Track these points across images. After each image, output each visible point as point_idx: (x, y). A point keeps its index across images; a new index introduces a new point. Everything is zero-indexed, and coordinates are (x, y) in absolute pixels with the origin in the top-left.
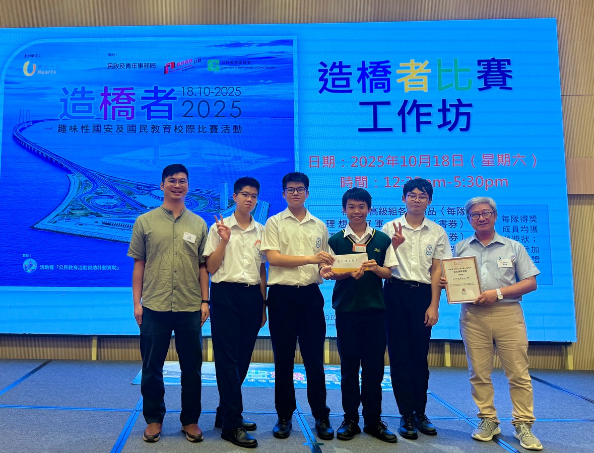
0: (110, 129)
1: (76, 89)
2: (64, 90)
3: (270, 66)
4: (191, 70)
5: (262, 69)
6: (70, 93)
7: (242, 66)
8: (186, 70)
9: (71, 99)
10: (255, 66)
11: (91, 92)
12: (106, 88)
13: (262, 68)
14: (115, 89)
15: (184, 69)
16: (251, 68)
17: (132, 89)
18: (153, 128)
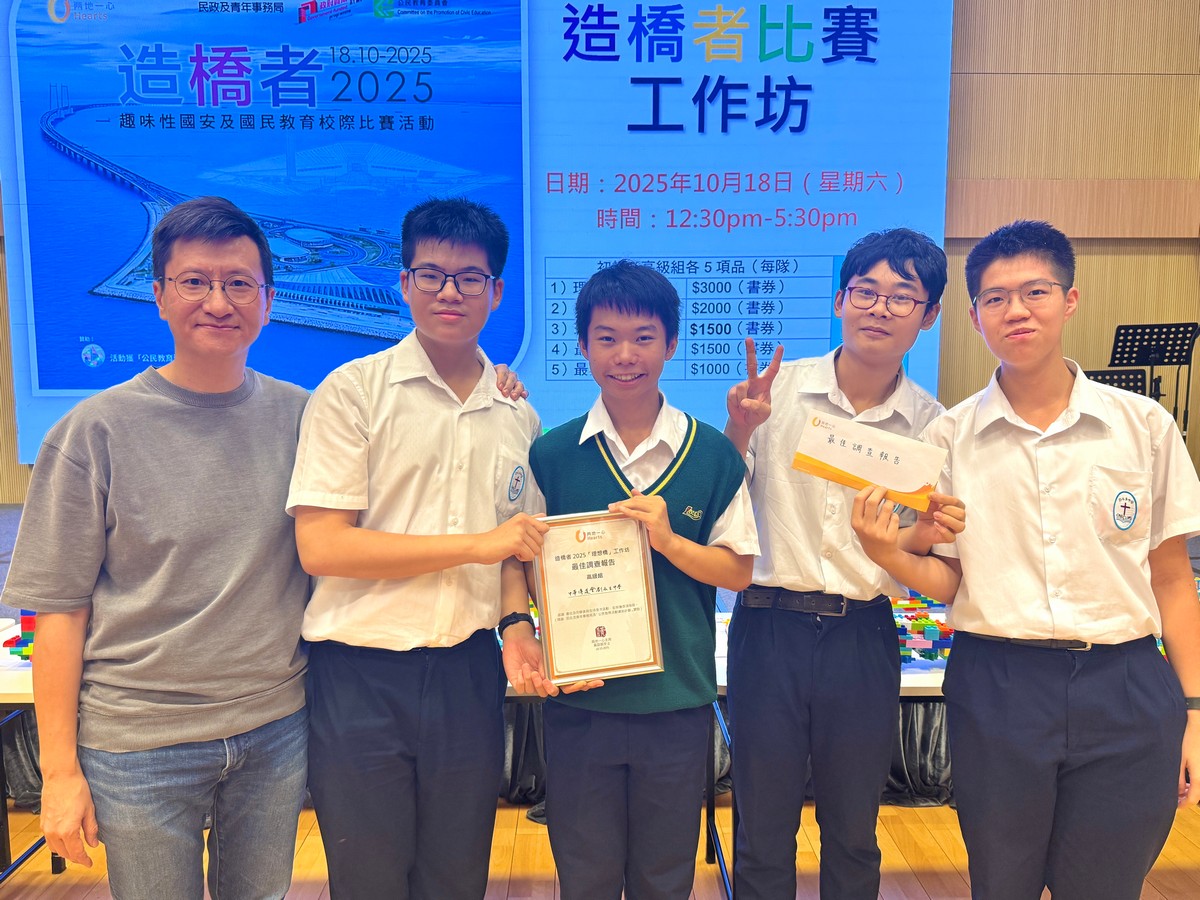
0: (211, 122)
1: (145, 49)
2: (125, 49)
3: (482, 10)
4: (345, 15)
5: (467, 16)
6: (136, 57)
7: (432, 10)
8: (337, 15)
9: (139, 67)
10: (455, 10)
11: (174, 55)
12: (199, 48)
13: (468, 13)
14: (214, 50)
15: (333, 13)
16: (448, 12)
17: (245, 49)
18: (283, 121)
